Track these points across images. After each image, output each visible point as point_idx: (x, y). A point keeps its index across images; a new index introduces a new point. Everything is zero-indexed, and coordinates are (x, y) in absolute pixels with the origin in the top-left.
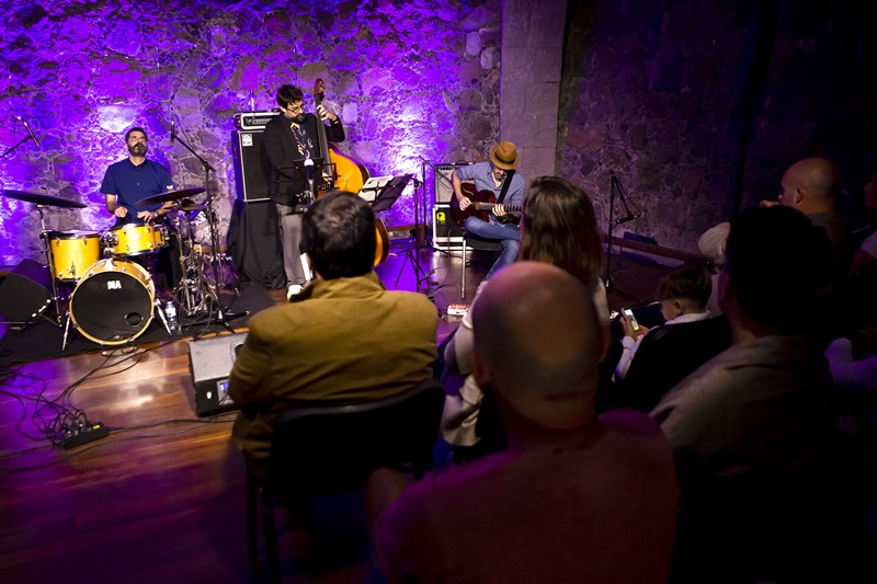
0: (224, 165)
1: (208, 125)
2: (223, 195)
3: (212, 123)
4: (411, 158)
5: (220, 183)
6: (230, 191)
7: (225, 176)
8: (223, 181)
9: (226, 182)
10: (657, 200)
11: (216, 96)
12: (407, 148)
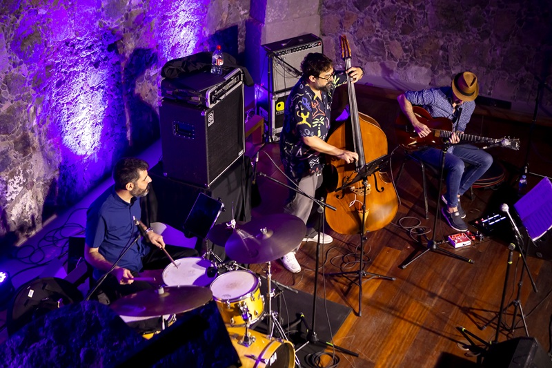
0: (32, 109)
1: (14, 66)
2: (34, 149)
3: (18, 60)
4: (185, 25)
5: (31, 135)
6: (40, 140)
7: (35, 123)
8: (33, 131)
9: (36, 132)
10: (459, 40)
11: (19, 21)
12: (182, 14)
